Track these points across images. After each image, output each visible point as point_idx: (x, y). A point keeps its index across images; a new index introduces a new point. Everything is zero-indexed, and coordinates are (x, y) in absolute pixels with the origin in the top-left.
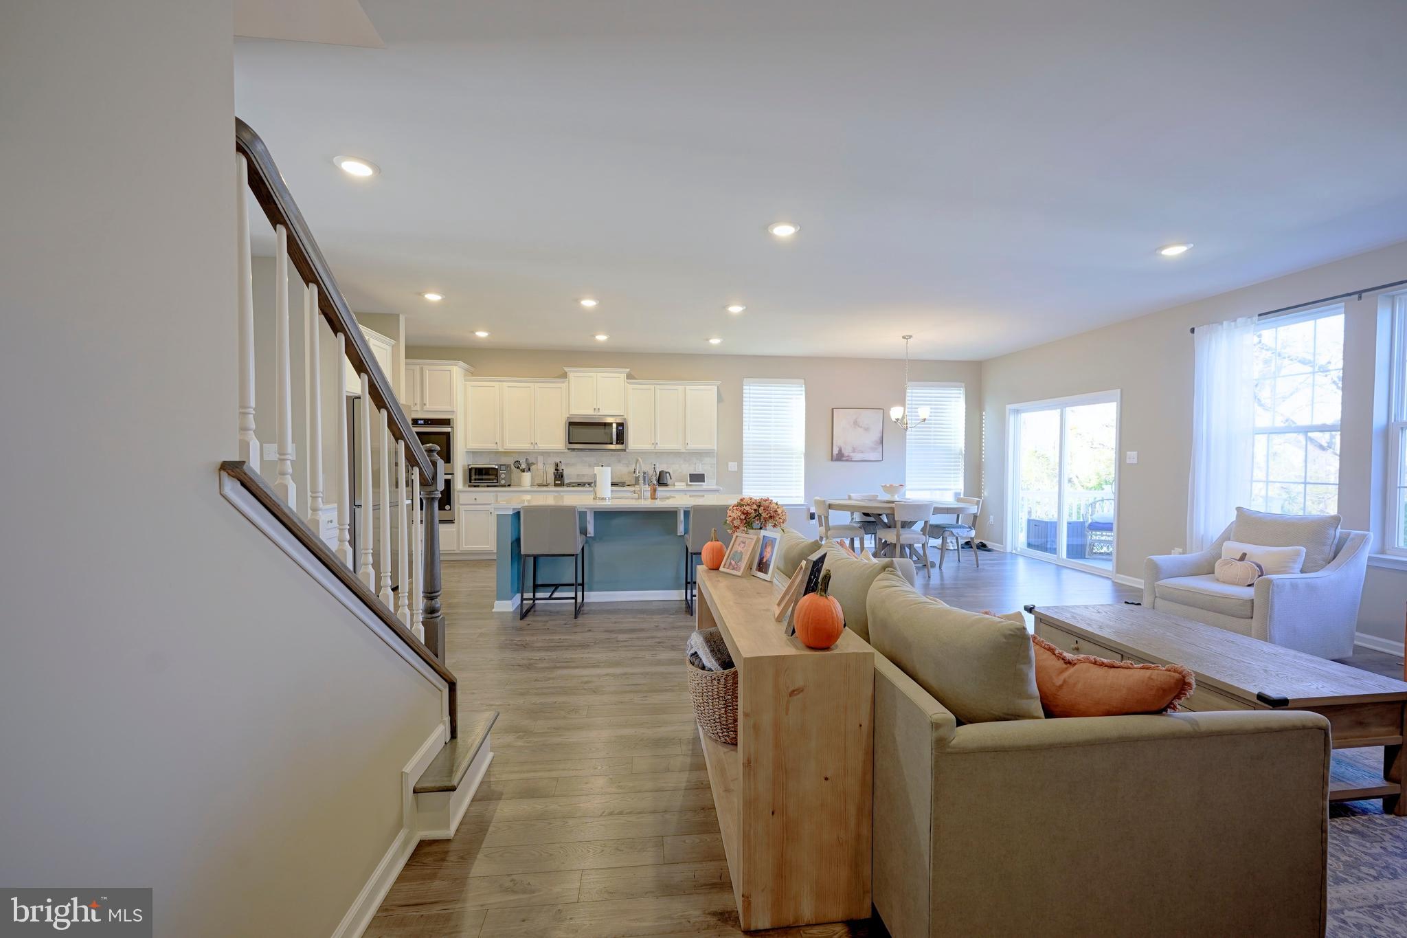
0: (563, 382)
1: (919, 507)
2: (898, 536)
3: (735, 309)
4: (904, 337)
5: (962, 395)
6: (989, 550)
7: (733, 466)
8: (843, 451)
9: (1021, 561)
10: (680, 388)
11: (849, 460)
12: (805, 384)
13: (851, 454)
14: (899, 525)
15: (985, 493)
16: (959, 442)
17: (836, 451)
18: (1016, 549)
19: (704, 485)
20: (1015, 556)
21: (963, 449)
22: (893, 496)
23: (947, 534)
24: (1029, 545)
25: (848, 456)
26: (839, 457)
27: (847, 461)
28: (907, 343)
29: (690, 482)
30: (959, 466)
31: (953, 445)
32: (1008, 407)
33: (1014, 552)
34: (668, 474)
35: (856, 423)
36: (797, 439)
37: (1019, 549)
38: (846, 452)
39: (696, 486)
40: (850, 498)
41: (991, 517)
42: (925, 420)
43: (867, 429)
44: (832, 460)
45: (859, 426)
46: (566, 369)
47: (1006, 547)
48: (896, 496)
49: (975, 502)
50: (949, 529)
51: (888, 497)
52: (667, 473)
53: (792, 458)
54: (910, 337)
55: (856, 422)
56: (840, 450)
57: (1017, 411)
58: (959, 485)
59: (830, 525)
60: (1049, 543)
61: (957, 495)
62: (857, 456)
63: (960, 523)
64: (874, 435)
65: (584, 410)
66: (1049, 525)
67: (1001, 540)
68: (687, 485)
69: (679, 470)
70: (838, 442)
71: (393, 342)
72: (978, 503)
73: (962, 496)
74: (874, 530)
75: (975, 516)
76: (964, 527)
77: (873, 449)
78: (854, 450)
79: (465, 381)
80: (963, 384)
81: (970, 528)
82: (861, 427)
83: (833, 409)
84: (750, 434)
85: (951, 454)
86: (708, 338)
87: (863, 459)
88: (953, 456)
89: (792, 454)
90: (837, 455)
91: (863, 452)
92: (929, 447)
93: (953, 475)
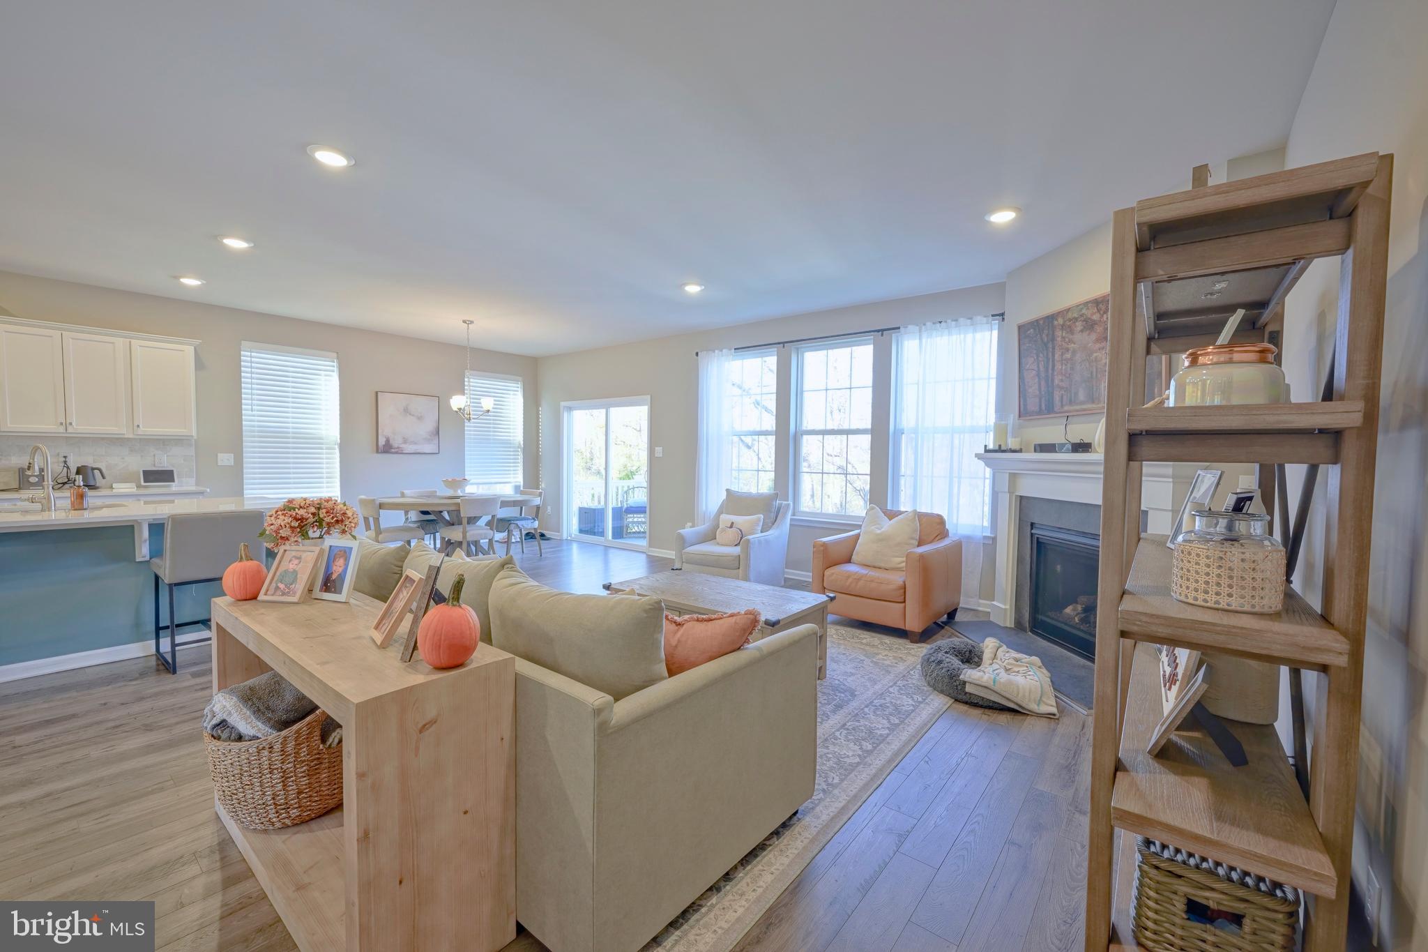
1: (486, 502)
2: (464, 533)
3: (235, 244)
4: (464, 322)
5: (519, 389)
6: (548, 539)
7: (226, 459)
8: (391, 442)
9: (575, 546)
11: (399, 452)
12: (338, 358)
13: (402, 446)
14: (465, 521)
15: (543, 485)
16: (517, 435)
17: (382, 441)
18: (571, 536)
19: (174, 487)
20: (569, 542)
21: (522, 443)
22: (456, 491)
23: (512, 527)
24: (581, 531)
25: (398, 448)
26: (387, 449)
27: (397, 453)
28: (468, 329)
29: (145, 482)
30: (518, 459)
31: (511, 438)
32: (563, 404)
33: (569, 538)
34: (96, 472)
35: (406, 411)
36: (328, 424)
37: (573, 536)
38: (396, 442)
39: (157, 488)
40: (403, 495)
41: (549, 508)
42: (488, 411)
43: (420, 418)
44: (377, 452)
45: (410, 414)
47: (562, 535)
48: (459, 491)
49: (538, 493)
50: (515, 522)
51: (450, 493)
52: (93, 469)
53: (321, 449)
54: (472, 322)
55: (407, 408)
56: (388, 441)
57: (570, 409)
58: (519, 478)
59: (381, 527)
60: (596, 527)
61: (517, 488)
62: (409, 448)
63: (523, 516)
64: (429, 425)
66: (597, 512)
67: (558, 529)
68: (139, 486)
69: (120, 464)
70: (386, 430)
72: (540, 495)
73: (522, 489)
74: (434, 529)
75: (538, 508)
76: (528, 519)
77: (427, 440)
78: (405, 441)
80: (520, 378)
81: (534, 519)
82: (413, 415)
83: (377, 393)
84: (254, 415)
85: (510, 447)
86: (177, 278)
87: (418, 451)
88: (512, 449)
89: (322, 444)
90: (384, 446)
91: (416, 443)
92: (490, 439)
93: (512, 468)
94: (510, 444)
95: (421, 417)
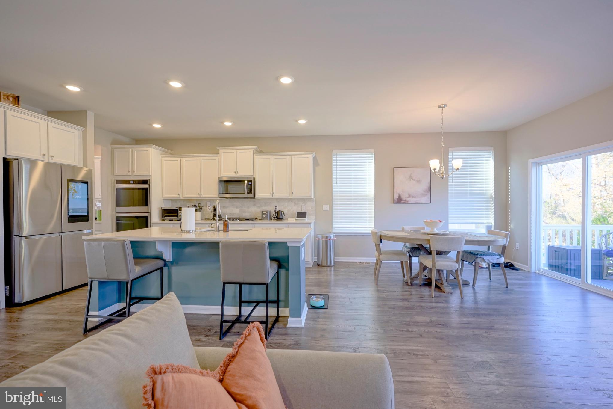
0: (217, 156)
1: (453, 239)
2: (434, 263)
3: (286, 80)
4: (440, 107)
5: (491, 156)
6: (516, 269)
7: (326, 207)
8: (402, 197)
9: (544, 282)
10: (288, 157)
11: (406, 203)
12: (374, 152)
13: (408, 199)
14: (434, 253)
15: (512, 226)
16: (490, 188)
17: (396, 197)
18: (539, 270)
19: (307, 220)
20: (538, 276)
21: (493, 194)
22: (433, 229)
23: (478, 260)
24: (551, 266)
25: (405, 200)
26: (399, 201)
27: (404, 203)
28: (442, 111)
29: (297, 218)
30: (490, 206)
31: (485, 192)
32: (530, 161)
33: (537, 272)
34: (283, 213)
35: (410, 177)
36: (370, 189)
37: (542, 270)
38: (404, 197)
39: (301, 220)
40: (403, 230)
41: (517, 244)
42: (458, 169)
43: (419, 182)
44: (394, 203)
45: (413, 179)
46: (218, 148)
47: (530, 267)
48: (435, 229)
49: (504, 235)
50: (481, 256)
51: (428, 230)
52: (282, 212)
53: (366, 201)
54: (445, 106)
55: (411, 176)
56: (399, 196)
57: (539, 164)
58: (491, 221)
60: (568, 264)
61: (489, 227)
62: (412, 200)
63: (490, 251)
64: (424, 186)
65: (229, 173)
66: (569, 252)
67: (526, 261)
68: (295, 219)
69: (290, 209)
70: (398, 191)
71: (83, 129)
72: (506, 236)
73: (493, 229)
75: (504, 247)
76: (494, 255)
77: (423, 195)
78: (410, 196)
79: (162, 157)
80: (492, 148)
81: (500, 255)
82: (415, 180)
83: (394, 169)
84: (337, 186)
85: (484, 198)
86: (297, 121)
87: (416, 202)
89: (367, 199)
90: (397, 199)
91: (416, 197)
92: (467, 193)
93: (485, 213)
94: (484, 195)
95: (419, 181)
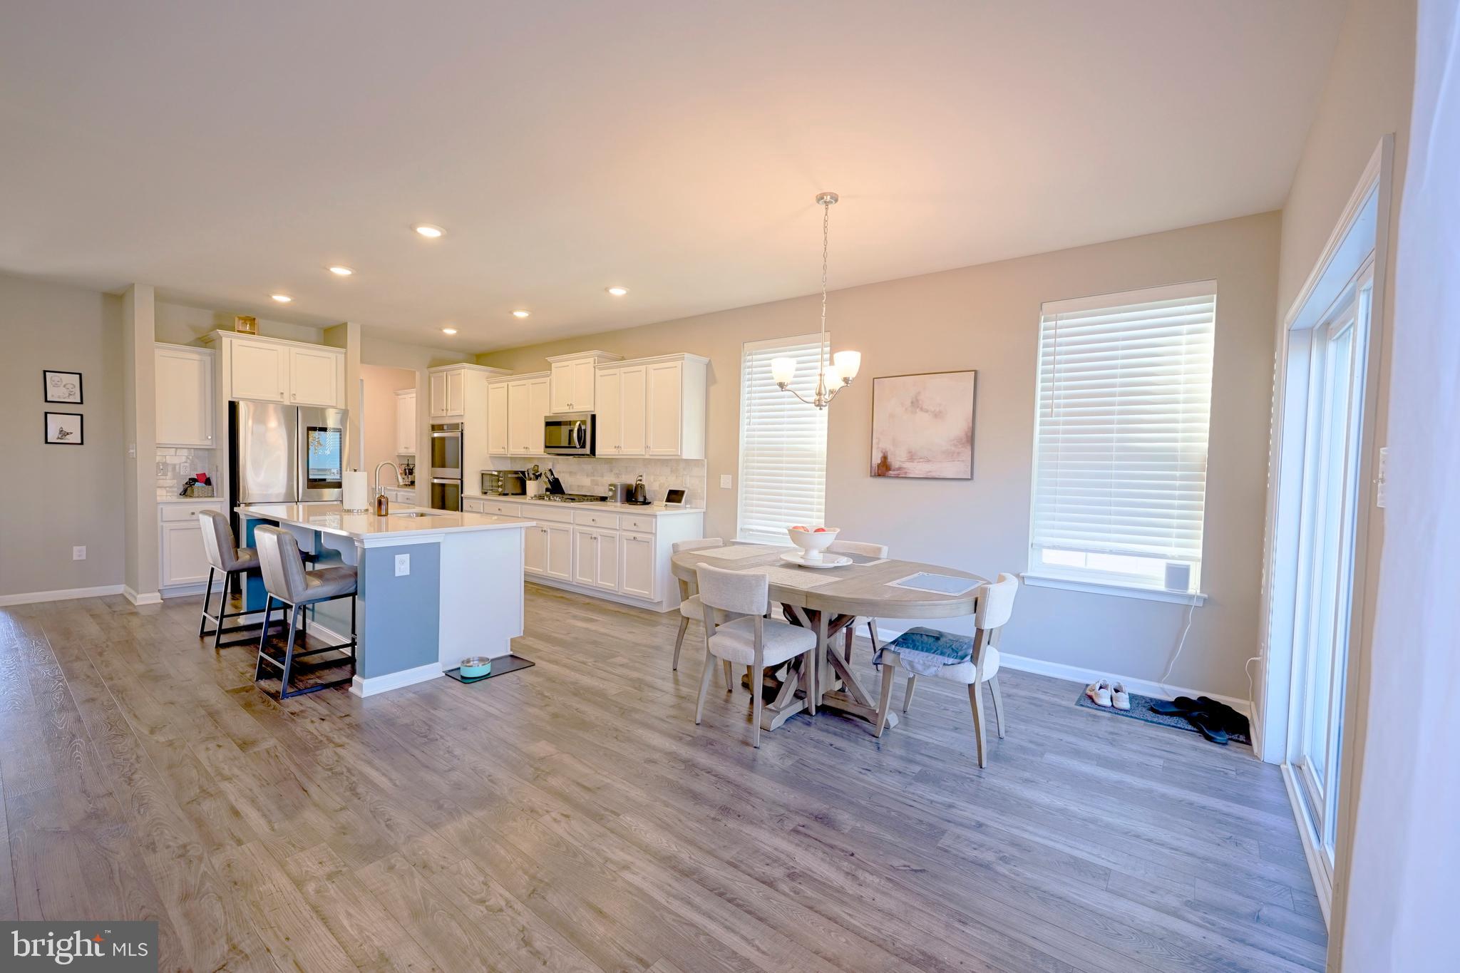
0: (548, 376)
7: (725, 481)
8: (890, 459)
11: (902, 476)
12: (828, 340)
13: (907, 465)
17: (877, 459)
25: (899, 469)
26: (883, 469)
27: (897, 477)
29: (667, 501)
32: (1285, 324)
35: (916, 404)
38: (895, 461)
39: (675, 508)
43: (938, 415)
44: (871, 476)
45: (922, 409)
46: (549, 359)
53: (813, 470)
55: (917, 401)
56: (885, 458)
58: (1194, 551)
62: (917, 469)
64: (955, 427)
68: (664, 505)
70: (882, 441)
71: (343, 350)
77: (951, 455)
78: (912, 457)
79: (490, 383)
80: (1213, 284)
82: (927, 411)
83: (874, 381)
85: (1174, 468)
86: (608, 290)
87: (930, 475)
88: (1178, 473)
89: (814, 463)
90: (879, 466)
91: (929, 461)
92: (1110, 449)
94: (1174, 458)
95: (940, 412)
